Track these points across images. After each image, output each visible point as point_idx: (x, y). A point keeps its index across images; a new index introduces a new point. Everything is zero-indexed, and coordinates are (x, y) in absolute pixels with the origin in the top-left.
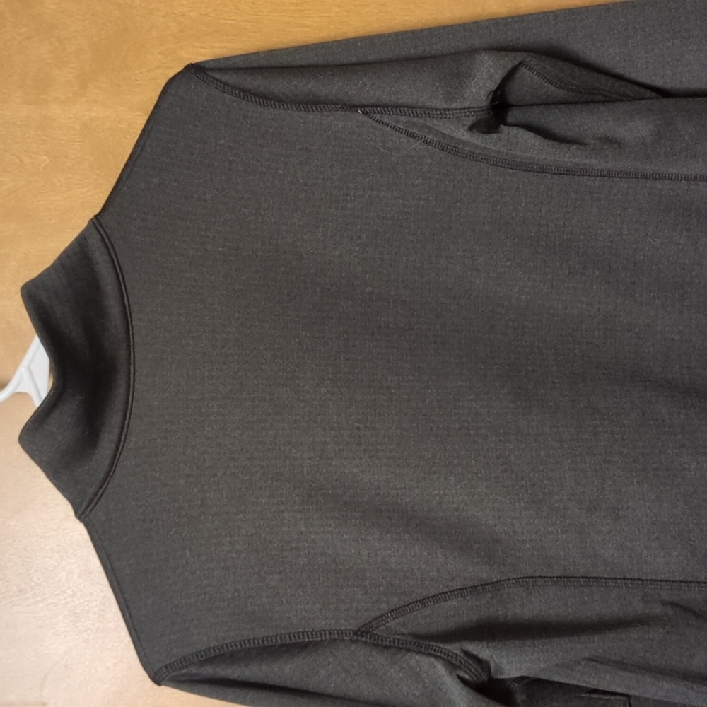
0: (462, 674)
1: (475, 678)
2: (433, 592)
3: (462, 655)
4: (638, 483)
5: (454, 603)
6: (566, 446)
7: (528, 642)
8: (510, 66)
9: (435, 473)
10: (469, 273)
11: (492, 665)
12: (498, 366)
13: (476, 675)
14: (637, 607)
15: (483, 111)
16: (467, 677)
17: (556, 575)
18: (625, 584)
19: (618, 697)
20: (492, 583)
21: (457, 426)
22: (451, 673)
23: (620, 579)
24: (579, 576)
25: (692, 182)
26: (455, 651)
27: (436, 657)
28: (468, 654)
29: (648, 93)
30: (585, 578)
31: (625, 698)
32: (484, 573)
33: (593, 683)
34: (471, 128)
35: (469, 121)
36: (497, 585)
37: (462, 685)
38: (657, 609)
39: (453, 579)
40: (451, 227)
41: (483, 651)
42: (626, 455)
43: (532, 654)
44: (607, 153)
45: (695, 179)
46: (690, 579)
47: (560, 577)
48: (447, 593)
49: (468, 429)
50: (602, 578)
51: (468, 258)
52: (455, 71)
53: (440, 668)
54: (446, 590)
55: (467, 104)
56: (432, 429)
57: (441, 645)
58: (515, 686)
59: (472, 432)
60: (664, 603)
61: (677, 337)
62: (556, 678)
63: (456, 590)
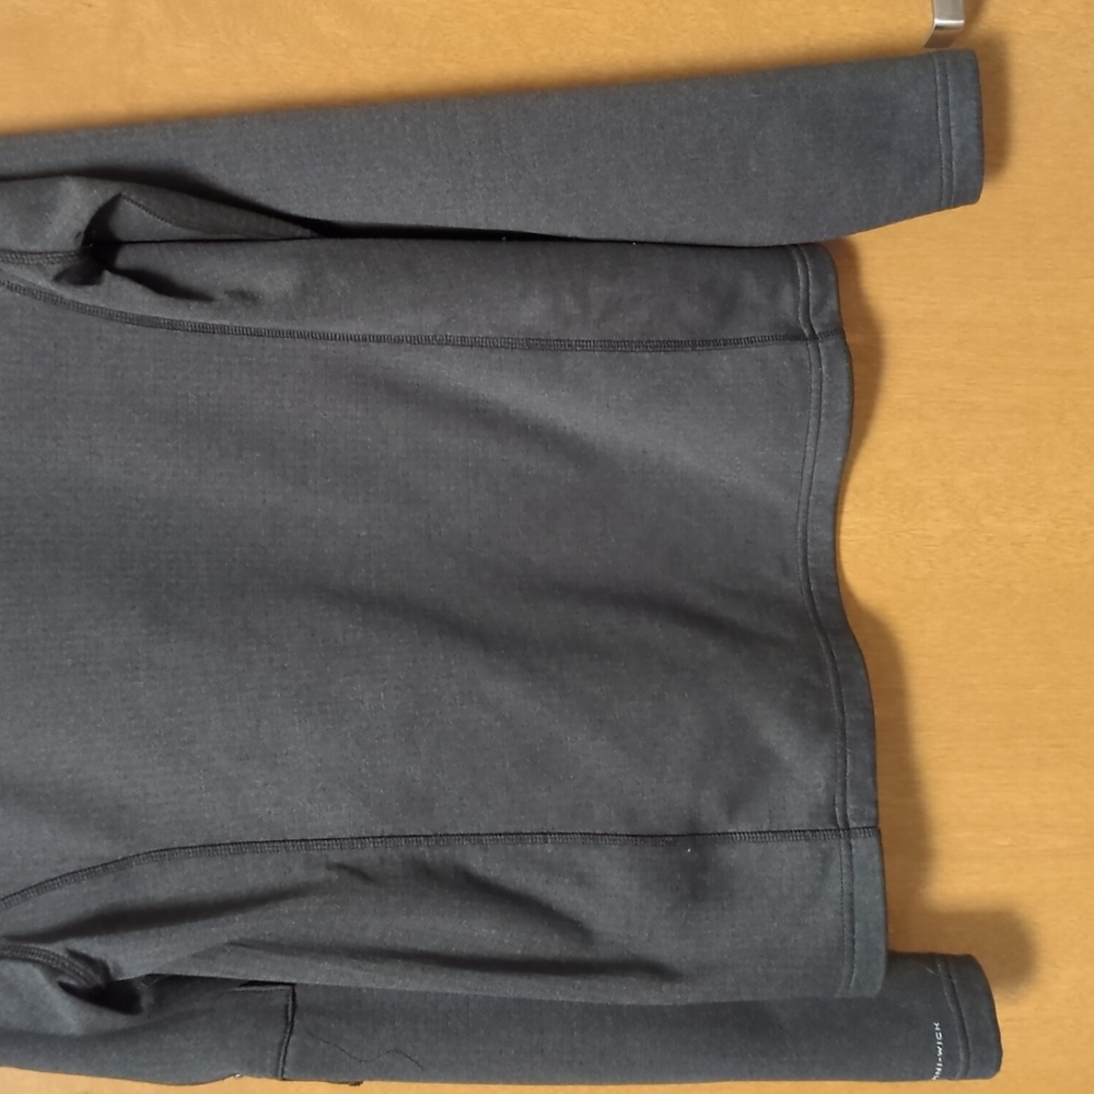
0: (65, 980)
1: (85, 983)
2: (37, 879)
3: (66, 956)
4: (300, 721)
5: (65, 891)
6: (211, 681)
7: (153, 932)
8: (101, 201)
9: (38, 725)
10: (87, 458)
11: (110, 965)
12: (129, 580)
13: (85, 980)
14: (298, 873)
15: (71, 256)
16: (72, 982)
17: (199, 843)
18: (285, 847)
19: (279, 987)
20: (117, 861)
21: (70, 661)
22: (50, 980)
23: (279, 841)
24: (228, 842)
25: (361, 343)
26: (57, 952)
27: (35, 962)
28: (74, 955)
29: (300, 232)
30: (236, 844)
31: (289, 988)
32: (106, 850)
33: (241, 973)
34: (58, 278)
35: (55, 269)
36: (121, 864)
37: (64, 994)
38: (321, 875)
39: (63, 860)
40: (55, 399)
41: (94, 947)
42: (286, 688)
43: (156, 947)
44: (239, 312)
45: (365, 339)
46: (364, 834)
47: (204, 846)
48: (56, 879)
49: (84, 664)
50: (256, 842)
51: (84, 438)
52: (33, 203)
53: (38, 976)
54: (54, 876)
55: (49, 247)
56: (34, 668)
57: (42, 947)
58: (142, 987)
59: (89, 669)
60: (329, 867)
61: (364, 533)
62: (195, 973)
63: (68, 874)
